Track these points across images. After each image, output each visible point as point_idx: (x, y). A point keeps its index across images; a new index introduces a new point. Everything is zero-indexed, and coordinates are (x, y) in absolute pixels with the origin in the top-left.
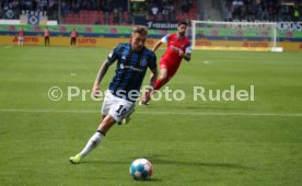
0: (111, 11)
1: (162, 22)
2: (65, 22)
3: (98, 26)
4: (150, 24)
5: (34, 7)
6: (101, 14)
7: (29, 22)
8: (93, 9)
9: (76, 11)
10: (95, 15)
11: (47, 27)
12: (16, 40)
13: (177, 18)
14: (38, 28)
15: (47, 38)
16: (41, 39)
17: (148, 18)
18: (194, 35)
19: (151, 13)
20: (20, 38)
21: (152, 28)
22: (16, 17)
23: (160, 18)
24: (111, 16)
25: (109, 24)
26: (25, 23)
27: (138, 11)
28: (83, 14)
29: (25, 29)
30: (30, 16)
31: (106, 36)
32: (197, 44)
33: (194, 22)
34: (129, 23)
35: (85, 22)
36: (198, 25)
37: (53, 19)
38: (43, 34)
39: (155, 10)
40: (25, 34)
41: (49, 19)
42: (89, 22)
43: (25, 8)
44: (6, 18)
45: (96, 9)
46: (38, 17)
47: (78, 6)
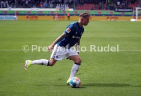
0: (98, 4)
1: (122, 8)
2: (77, 9)
3: (93, 11)
4: (116, 9)
5: (63, 2)
6: (94, 5)
7: (60, 10)
8: (89, 3)
9: (82, 4)
10: (91, 6)
11: (69, 12)
12: (54, 18)
13: (129, 6)
14: (65, 12)
15: (69, 17)
16: (66, 17)
17: (115, 7)
18: (137, 14)
19: (117, 4)
20: (56, 17)
21: (117, 11)
22: (54, 7)
23: (121, 6)
24: (98, 6)
25: (97, 10)
26: (58, 10)
27: (111, 3)
28: (85, 5)
29: (59, 13)
30: (61, 7)
31: (96, 15)
32: (138, 19)
33: (137, 8)
34: (107, 9)
35: (86, 9)
36: (139, 10)
37: (71, 8)
38: (67, 15)
39: (119, 3)
40: (58, 15)
41: (70, 8)
42: (88, 9)
43: (58, 3)
44: (50, 8)
45: (91, 3)
46: (64, 7)
47: (83, 1)
